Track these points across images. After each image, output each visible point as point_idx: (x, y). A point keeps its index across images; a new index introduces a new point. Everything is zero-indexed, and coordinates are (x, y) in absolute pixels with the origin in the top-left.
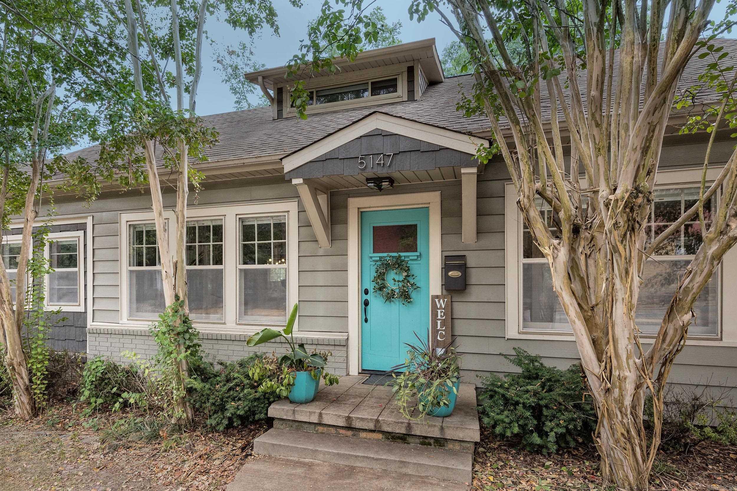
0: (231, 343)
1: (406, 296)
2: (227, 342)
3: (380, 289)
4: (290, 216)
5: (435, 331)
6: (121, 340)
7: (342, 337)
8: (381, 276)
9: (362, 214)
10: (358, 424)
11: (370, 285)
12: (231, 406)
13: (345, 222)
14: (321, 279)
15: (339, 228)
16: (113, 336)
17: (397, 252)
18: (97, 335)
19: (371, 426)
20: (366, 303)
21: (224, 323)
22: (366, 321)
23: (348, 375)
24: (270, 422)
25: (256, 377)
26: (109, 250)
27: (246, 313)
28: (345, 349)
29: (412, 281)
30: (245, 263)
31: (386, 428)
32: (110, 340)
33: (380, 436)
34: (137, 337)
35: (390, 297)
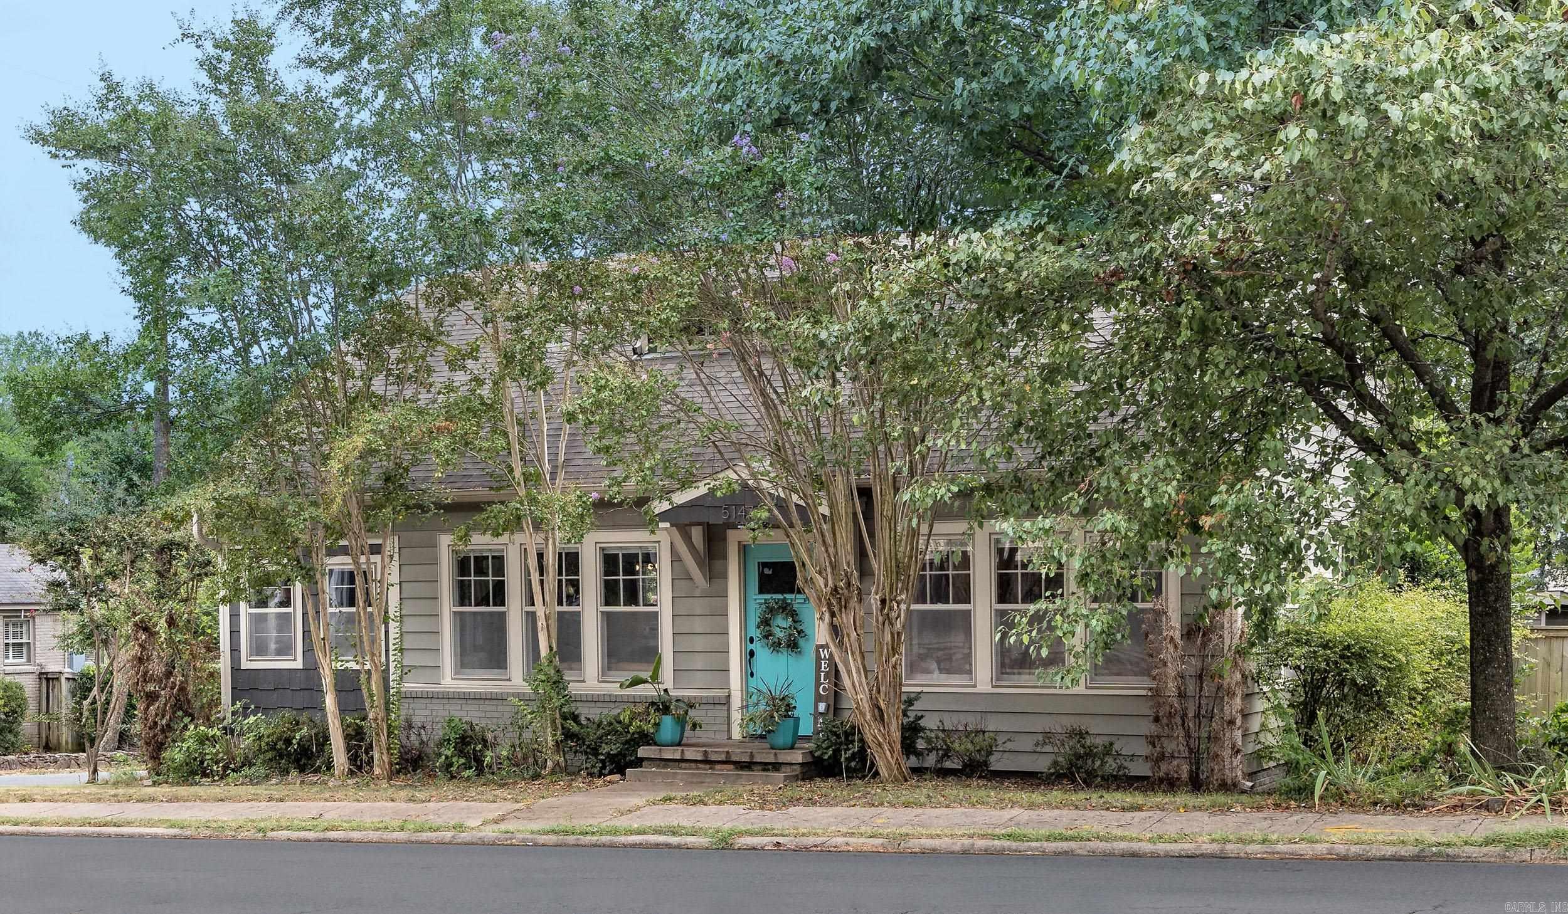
0: (593, 704)
1: (793, 645)
2: (588, 704)
3: (766, 637)
4: (662, 548)
5: (818, 684)
6: (447, 707)
7: (722, 694)
8: (765, 622)
9: (744, 549)
10: (713, 757)
11: (754, 632)
12: (605, 749)
13: (724, 557)
14: (698, 625)
15: (718, 564)
16: (434, 701)
17: (782, 593)
18: (411, 701)
19: (723, 757)
20: (752, 654)
21: (584, 681)
22: (752, 675)
23: (730, 738)
24: (639, 762)
25: (627, 721)
26: (422, 584)
27: (609, 669)
28: (725, 708)
29: (800, 628)
30: (607, 604)
31: (734, 758)
32: (430, 707)
33: (732, 767)
34: (470, 702)
35: (776, 646)
